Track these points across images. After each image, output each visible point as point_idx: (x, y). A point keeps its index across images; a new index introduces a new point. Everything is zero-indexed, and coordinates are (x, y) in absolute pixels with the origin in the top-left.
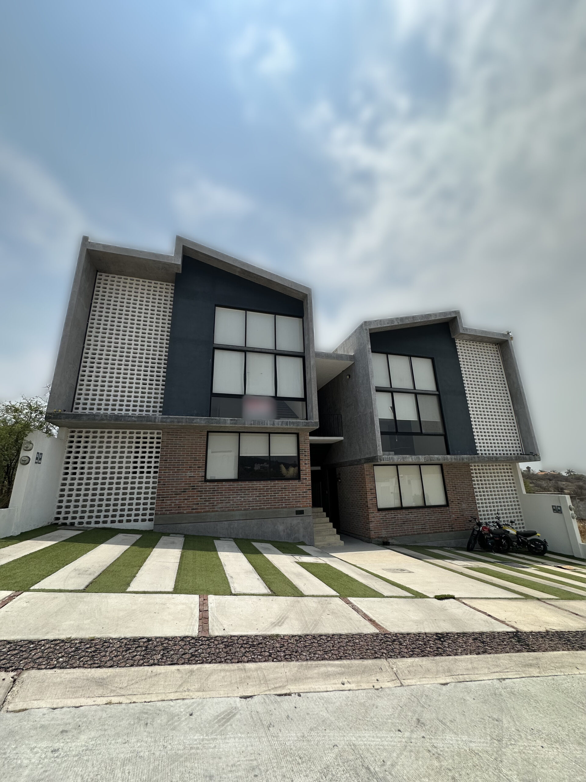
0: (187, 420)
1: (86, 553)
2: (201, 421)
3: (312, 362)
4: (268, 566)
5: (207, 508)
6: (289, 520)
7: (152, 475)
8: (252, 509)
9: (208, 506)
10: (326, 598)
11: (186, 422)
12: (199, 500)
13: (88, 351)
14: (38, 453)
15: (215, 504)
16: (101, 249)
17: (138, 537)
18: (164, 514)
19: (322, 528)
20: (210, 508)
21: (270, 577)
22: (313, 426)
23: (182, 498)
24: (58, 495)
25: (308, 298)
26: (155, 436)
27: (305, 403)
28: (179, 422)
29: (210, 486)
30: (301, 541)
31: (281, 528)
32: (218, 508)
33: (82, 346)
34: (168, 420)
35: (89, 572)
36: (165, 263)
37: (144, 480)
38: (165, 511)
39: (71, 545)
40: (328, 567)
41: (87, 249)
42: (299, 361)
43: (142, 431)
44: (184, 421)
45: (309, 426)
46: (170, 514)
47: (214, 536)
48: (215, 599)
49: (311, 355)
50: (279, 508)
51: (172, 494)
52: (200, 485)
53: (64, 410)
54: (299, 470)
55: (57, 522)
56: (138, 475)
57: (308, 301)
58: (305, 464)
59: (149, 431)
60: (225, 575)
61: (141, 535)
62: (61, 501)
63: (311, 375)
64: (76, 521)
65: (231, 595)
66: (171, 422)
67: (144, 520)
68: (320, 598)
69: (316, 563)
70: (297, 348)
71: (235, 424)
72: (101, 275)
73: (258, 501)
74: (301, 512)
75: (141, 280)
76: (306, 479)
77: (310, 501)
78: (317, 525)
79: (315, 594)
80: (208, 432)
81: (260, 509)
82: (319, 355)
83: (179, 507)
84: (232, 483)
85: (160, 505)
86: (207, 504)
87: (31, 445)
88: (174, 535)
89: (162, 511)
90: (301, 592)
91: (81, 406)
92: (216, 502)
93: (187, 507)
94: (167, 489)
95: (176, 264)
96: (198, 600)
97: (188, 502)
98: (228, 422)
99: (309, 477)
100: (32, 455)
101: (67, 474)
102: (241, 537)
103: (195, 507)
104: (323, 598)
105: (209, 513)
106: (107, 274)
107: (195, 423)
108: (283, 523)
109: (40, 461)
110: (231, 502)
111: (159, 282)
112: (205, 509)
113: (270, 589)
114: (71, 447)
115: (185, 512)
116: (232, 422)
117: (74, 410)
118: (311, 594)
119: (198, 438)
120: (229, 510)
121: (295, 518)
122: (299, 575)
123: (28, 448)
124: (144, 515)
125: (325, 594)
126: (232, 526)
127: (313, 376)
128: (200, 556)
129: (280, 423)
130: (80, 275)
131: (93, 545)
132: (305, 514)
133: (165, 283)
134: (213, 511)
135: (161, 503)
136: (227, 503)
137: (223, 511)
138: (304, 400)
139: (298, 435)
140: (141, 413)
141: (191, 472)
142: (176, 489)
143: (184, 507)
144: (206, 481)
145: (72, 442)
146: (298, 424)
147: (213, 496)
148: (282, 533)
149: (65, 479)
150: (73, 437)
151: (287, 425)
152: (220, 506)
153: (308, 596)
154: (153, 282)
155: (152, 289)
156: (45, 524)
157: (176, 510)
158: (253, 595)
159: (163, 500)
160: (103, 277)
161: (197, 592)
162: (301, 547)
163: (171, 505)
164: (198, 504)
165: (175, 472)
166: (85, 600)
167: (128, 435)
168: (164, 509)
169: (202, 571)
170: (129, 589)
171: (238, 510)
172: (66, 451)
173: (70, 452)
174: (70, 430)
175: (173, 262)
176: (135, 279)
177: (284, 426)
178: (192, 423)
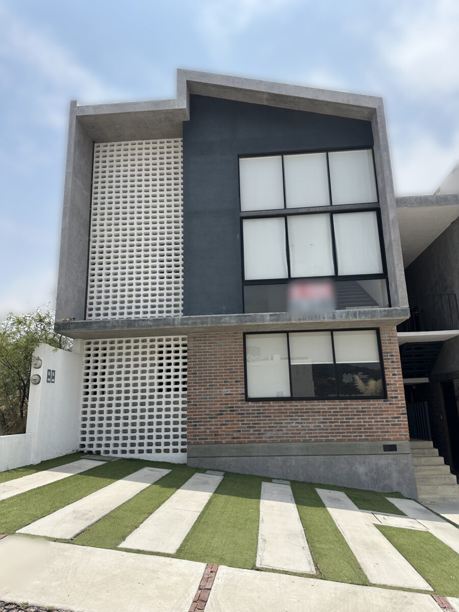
0: (213, 320)
1: (96, 491)
2: (230, 319)
3: (391, 214)
4: (328, 527)
5: (252, 436)
6: (373, 459)
7: (180, 392)
8: (316, 441)
9: (253, 434)
10: (406, 593)
11: (212, 322)
12: (240, 425)
13: (94, 244)
14: (49, 371)
15: (262, 432)
16: (92, 112)
17: (165, 472)
18: (198, 444)
19: (432, 473)
20: (256, 438)
21: (323, 546)
22: (399, 315)
23: (219, 423)
24: (80, 419)
25: (378, 114)
26: (180, 342)
27: (384, 280)
28: (202, 323)
29: (254, 407)
30: (395, 491)
31: (362, 470)
32: (266, 438)
33: (87, 239)
34: (190, 322)
35: (86, 517)
36: (167, 112)
37: (172, 399)
38: (199, 439)
39: (86, 478)
40: (428, 537)
41: (77, 116)
42: (371, 217)
43: (164, 338)
44: (209, 321)
45: (392, 316)
46: (206, 443)
47: (264, 475)
48: (227, 573)
49: (389, 203)
50: (355, 440)
51: (206, 418)
52: (240, 405)
53: (74, 319)
54: (384, 385)
55: (82, 449)
56: (164, 393)
57: (379, 120)
58: (394, 375)
59: (172, 337)
60: (257, 536)
61: (171, 470)
62: (84, 426)
63: (390, 237)
64: (102, 449)
65: (252, 569)
66: (193, 324)
67: (175, 451)
68: (394, 592)
69: (409, 530)
70: (367, 196)
71: (277, 320)
72: (99, 147)
73: (324, 430)
74: (393, 448)
75: (144, 142)
76: (396, 397)
77: (405, 431)
78: (423, 468)
79: (389, 583)
80: (245, 334)
81: (326, 441)
82: (402, 202)
83: (215, 435)
84: (282, 403)
85: (193, 432)
86: (252, 431)
87: (39, 361)
88: (212, 472)
89: (196, 439)
90: (366, 577)
91: (94, 312)
92: (262, 429)
93: (226, 435)
94: (199, 412)
95: (180, 110)
96: (203, 571)
97: (226, 428)
98: (267, 318)
99: (401, 395)
100: (42, 372)
101: (87, 393)
102: (301, 479)
103: (235, 435)
104: (402, 592)
105: (255, 445)
106: (105, 144)
107: (224, 323)
108: (364, 463)
109: (53, 380)
110: (284, 429)
111: (165, 140)
112: (249, 438)
113: (316, 565)
114: (89, 362)
115: (224, 442)
116: (273, 318)
117: (87, 318)
118: (383, 582)
119: (232, 342)
120: (281, 441)
121: (383, 456)
122: (371, 547)
123: (37, 366)
124: (175, 444)
125: (407, 586)
126: (288, 464)
127: (394, 237)
128: (234, 504)
129: (344, 315)
130: (72, 150)
131: (109, 480)
132: (399, 451)
133: (172, 140)
134: (259, 442)
135: (194, 429)
136: (278, 430)
137: (274, 442)
138: (384, 275)
139: (378, 331)
140: (161, 315)
141: (227, 388)
142: (210, 411)
143: (222, 435)
144: (248, 400)
145: (89, 355)
146: (373, 314)
147: (258, 420)
148: (363, 478)
149: (86, 400)
150: (89, 349)
151: (356, 316)
152: (269, 434)
153: (375, 585)
154: (158, 141)
155: (158, 150)
156: (69, 451)
157: (212, 439)
158: (286, 573)
159: (196, 425)
160: (102, 148)
161: (206, 558)
162: (392, 500)
163: (206, 432)
164: (240, 431)
165: (207, 389)
166: (66, 553)
167: (148, 344)
168: (198, 438)
169: (227, 527)
170: (123, 545)
171: (295, 441)
172: (84, 366)
173: (89, 368)
174: (85, 341)
175: (176, 107)
176: (136, 142)
177: (351, 319)
178: (219, 323)
